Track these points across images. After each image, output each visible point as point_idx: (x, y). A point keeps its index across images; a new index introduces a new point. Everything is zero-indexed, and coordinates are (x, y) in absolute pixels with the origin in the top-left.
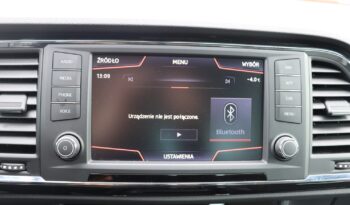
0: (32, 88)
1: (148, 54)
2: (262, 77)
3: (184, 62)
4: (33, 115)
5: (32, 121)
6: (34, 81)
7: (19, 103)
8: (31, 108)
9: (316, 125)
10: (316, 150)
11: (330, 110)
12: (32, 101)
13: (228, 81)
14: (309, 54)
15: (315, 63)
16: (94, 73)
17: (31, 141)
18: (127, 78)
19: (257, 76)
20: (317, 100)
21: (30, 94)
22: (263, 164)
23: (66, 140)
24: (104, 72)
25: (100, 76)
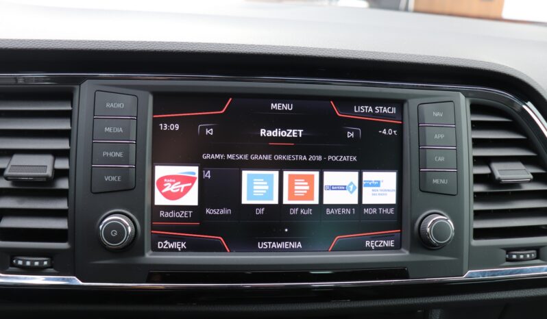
0: (63, 144)
1: (236, 95)
2: (400, 128)
3: (287, 107)
4: (63, 184)
5: (63, 194)
6: (65, 134)
7: (44, 166)
8: (61, 174)
9: (478, 197)
10: (479, 234)
11: (498, 175)
12: (63, 164)
13: (350, 135)
15: (475, 108)
16: (156, 122)
17: (62, 224)
18: (203, 129)
19: (393, 126)
20: (478, 161)
21: (57, 154)
22: (403, 255)
23: (118, 220)
24: (169, 121)
25: (164, 127)
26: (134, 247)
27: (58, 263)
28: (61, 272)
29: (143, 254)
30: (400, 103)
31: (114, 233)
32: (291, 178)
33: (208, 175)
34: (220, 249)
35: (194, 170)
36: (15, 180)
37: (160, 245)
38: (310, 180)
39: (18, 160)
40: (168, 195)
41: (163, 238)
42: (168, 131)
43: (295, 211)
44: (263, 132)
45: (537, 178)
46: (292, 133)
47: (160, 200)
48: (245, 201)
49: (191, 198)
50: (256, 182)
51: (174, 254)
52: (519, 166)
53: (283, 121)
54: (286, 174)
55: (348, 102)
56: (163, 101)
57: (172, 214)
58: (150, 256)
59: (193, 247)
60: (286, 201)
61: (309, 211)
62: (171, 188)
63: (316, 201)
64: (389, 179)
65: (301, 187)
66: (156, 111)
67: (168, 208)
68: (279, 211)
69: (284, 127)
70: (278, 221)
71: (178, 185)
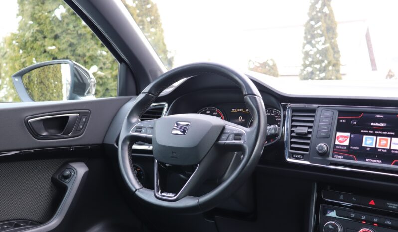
0: (311, 125)
1: (364, 112)
3: (381, 116)
4: (310, 136)
5: (309, 139)
6: (312, 122)
7: (305, 130)
8: (309, 133)
12: (310, 130)
16: (338, 120)
17: (307, 147)
18: (353, 122)
21: (309, 127)
23: (322, 146)
24: (343, 119)
25: (341, 121)
26: (324, 155)
27: (304, 157)
28: (305, 160)
29: (329, 157)
31: (321, 148)
32: (380, 140)
33: (352, 136)
34: (353, 159)
35: (348, 135)
36: (298, 134)
37: (335, 156)
38: (387, 140)
39: (298, 128)
40: (340, 142)
41: (336, 154)
42: (342, 122)
43: (380, 150)
44: (372, 124)
46: (382, 125)
47: (337, 143)
48: (363, 145)
49: (347, 143)
50: (368, 140)
51: (339, 158)
53: (379, 121)
54: (378, 138)
56: (341, 113)
57: (340, 147)
58: (330, 158)
59: (345, 158)
60: (377, 147)
61: (385, 151)
62: (341, 139)
63: (388, 148)
65: (383, 142)
66: (338, 116)
67: (339, 146)
68: (374, 150)
69: (379, 123)
70: (374, 153)
71: (343, 139)
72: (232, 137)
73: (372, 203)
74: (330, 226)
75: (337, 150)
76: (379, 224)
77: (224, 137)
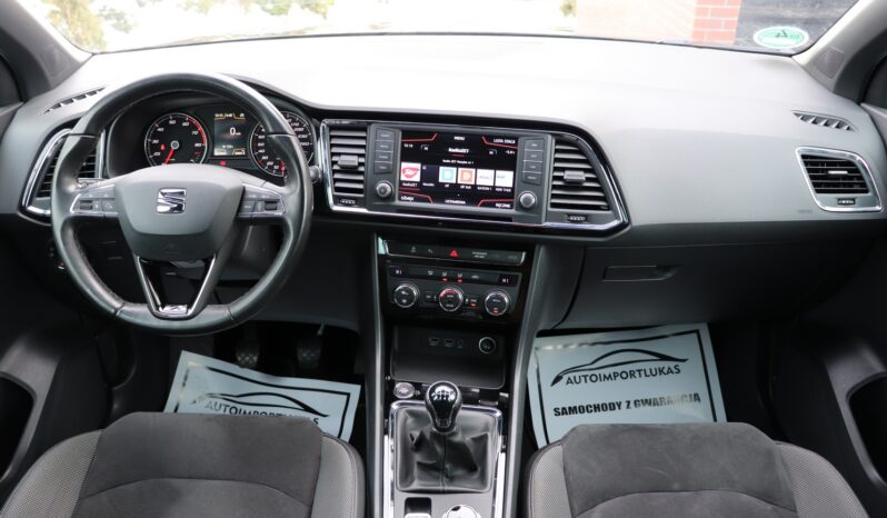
0: (362, 151)
1: (438, 133)
2: (516, 150)
3: (462, 138)
4: (362, 169)
5: (361, 173)
6: (364, 146)
7: (354, 161)
8: (361, 164)
9: (554, 187)
10: (554, 205)
11: (567, 177)
12: (362, 160)
13: (491, 153)
14: (552, 135)
15: (557, 143)
16: (403, 143)
17: (360, 186)
18: (424, 147)
19: (514, 150)
20: (556, 169)
21: (360, 155)
22: (513, 211)
23: (384, 186)
24: (409, 143)
25: (406, 145)
26: (391, 197)
27: (359, 203)
28: (360, 206)
29: (394, 201)
30: (516, 138)
31: (383, 191)
32: (462, 172)
33: (424, 168)
34: (428, 201)
35: (418, 166)
36: (342, 167)
37: (402, 198)
38: (471, 173)
39: (343, 157)
40: (407, 176)
41: (404, 195)
42: (409, 147)
43: (463, 187)
44: (450, 150)
45: (588, 180)
46: (463, 151)
47: (403, 178)
48: (441, 180)
49: (417, 178)
50: (446, 172)
51: (408, 201)
52: (581, 173)
53: (459, 145)
54: (460, 169)
55: (490, 138)
56: (407, 134)
57: (408, 185)
58: (397, 202)
59: (416, 200)
60: (459, 182)
61: (470, 187)
62: (409, 172)
63: (473, 183)
64: (509, 174)
65: (466, 176)
66: (403, 138)
67: (407, 182)
68: (455, 186)
69: (460, 148)
70: (455, 191)
71: (411, 172)
72: (260, 205)
73: (454, 254)
74: (403, 293)
75: (404, 189)
76: (465, 280)
77: (247, 206)
